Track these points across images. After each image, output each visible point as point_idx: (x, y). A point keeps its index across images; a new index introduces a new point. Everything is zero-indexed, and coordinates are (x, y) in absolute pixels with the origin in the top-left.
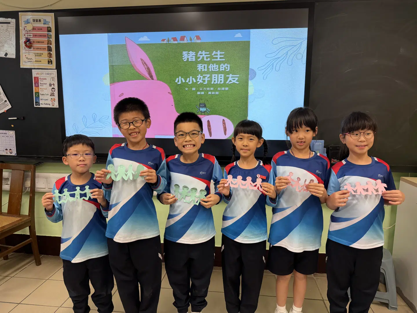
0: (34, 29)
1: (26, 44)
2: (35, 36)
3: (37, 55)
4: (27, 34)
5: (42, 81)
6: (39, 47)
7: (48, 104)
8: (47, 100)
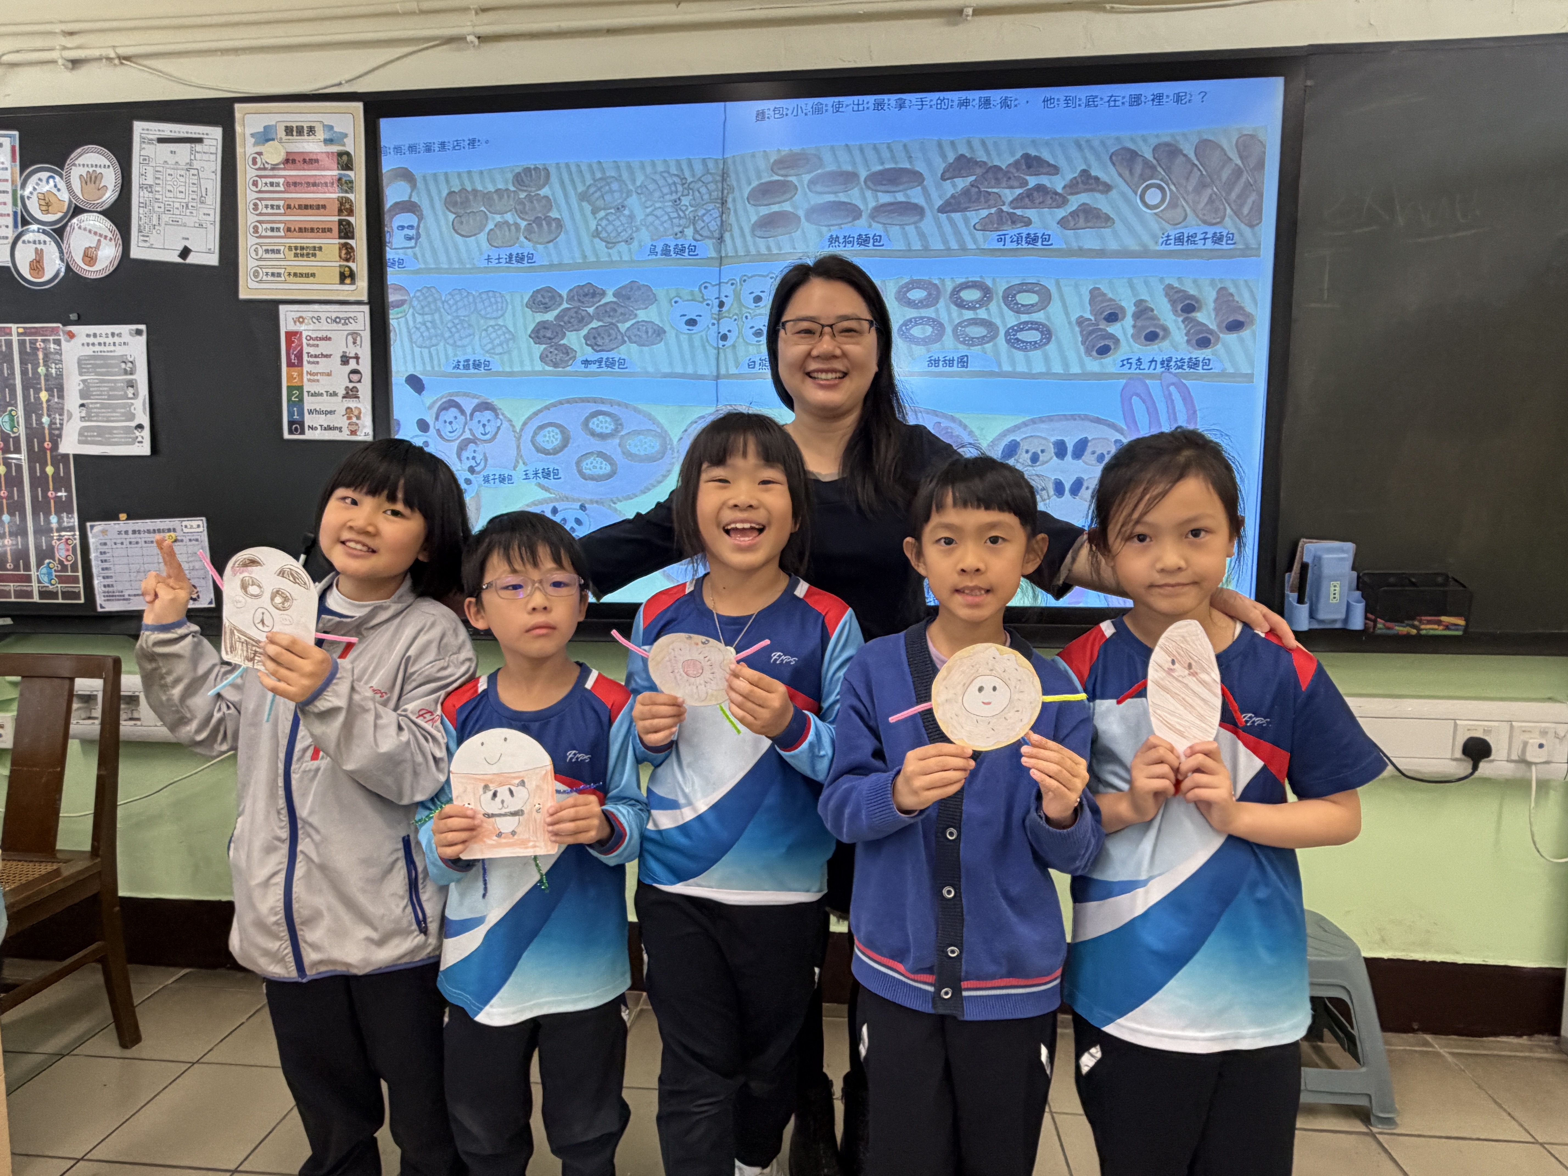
2: (295, 184)
3: (301, 252)
4: (264, 180)
5: (313, 345)
6: (308, 226)
7: (335, 428)
8: (331, 412)
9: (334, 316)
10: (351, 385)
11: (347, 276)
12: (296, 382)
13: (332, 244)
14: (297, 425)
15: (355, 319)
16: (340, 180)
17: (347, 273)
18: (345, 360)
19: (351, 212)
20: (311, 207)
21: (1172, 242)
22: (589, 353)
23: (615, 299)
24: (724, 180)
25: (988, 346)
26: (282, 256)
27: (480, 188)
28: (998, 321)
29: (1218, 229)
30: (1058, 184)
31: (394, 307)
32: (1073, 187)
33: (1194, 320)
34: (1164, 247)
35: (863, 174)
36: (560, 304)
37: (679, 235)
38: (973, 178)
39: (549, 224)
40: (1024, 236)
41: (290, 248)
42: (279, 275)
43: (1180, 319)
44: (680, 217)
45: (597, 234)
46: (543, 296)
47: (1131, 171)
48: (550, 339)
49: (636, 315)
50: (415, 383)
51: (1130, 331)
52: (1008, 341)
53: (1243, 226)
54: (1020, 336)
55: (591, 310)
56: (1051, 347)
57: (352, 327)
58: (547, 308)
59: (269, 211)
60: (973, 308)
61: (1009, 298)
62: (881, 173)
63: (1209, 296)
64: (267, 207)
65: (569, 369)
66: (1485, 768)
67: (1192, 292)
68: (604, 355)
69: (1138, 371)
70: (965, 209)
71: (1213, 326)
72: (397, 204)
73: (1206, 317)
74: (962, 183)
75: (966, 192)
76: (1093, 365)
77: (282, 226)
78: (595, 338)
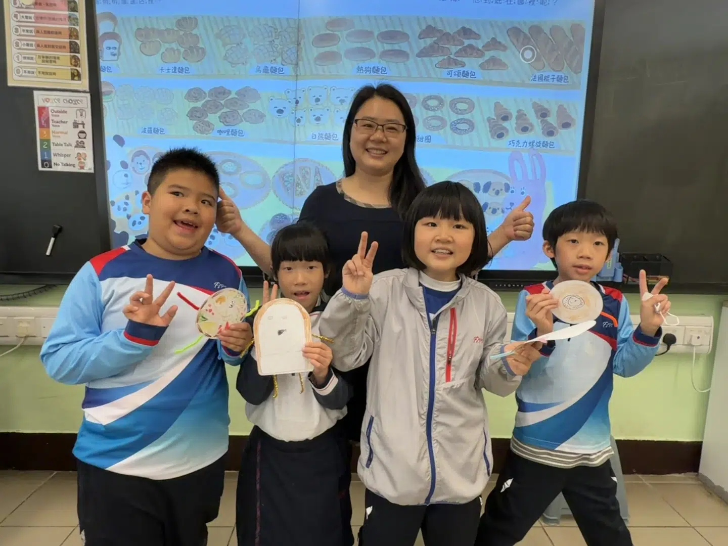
0: (38, 3)
2: (41, 18)
3: (46, 59)
4: (22, 15)
5: (56, 116)
6: (51, 44)
7: (70, 165)
8: (68, 156)
9: (68, 99)
10: (80, 140)
11: (76, 75)
12: (45, 137)
13: (66, 55)
14: (47, 162)
15: (81, 101)
16: (70, 17)
17: (76, 74)
18: (76, 125)
19: (77, 37)
20: (52, 33)
21: (537, 79)
22: (220, 126)
23: (236, 97)
24: (299, 31)
25: (441, 131)
26: (34, 61)
27: (156, 27)
28: (447, 118)
29: (560, 74)
30: (479, 44)
31: (106, 95)
32: (487, 47)
33: (546, 121)
34: (533, 82)
35: (376, 33)
36: (204, 98)
37: (273, 62)
38: (435, 39)
39: (198, 51)
40: (461, 72)
41: (39, 57)
42: (33, 73)
43: (540, 120)
44: (273, 51)
45: (226, 58)
46: (194, 93)
47: (517, 40)
48: (199, 117)
49: (248, 106)
50: (119, 140)
51: (515, 125)
52: (452, 129)
53: (572, 73)
54: (458, 126)
55: (222, 102)
56: (474, 133)
57: (80, 106)
58: (197, 100)
59: (26, 33)
60: (434, 110)
61: (453, 104)
62: (386, 32)
63: (554, 110)
64: (24, 31)
65: (209, 135)
66: (673, 348)
67: (546, 106)
68: (231, 128)
69: (517, 147)
70: (431, 56)
71: (555, 125)
72: (105, 33)
73: (552, 120)
74: (429, 41)
75: (431, 46)
76: (496, 143)
77: (34, 43)
78: (225, 118)
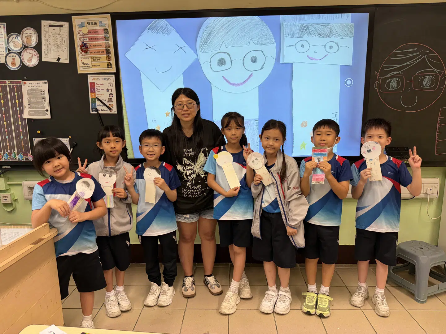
0: (89, 32)
1: (82, 48)
2: (92, 39)
3: (95, 59)
4: (82, 38)
5: (98, 86)
6: (97, 51)
7: (105, 110)
9: (104, 78)
11: (109, 65)
12: (93, 97)
13: (104, 56)
14: (95, 109)
15: (110, 79)
16: (105, 37)
18: (108, 91)
19: (109, 47)
20: (97, 46)
41: (92, 58)
